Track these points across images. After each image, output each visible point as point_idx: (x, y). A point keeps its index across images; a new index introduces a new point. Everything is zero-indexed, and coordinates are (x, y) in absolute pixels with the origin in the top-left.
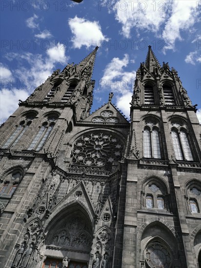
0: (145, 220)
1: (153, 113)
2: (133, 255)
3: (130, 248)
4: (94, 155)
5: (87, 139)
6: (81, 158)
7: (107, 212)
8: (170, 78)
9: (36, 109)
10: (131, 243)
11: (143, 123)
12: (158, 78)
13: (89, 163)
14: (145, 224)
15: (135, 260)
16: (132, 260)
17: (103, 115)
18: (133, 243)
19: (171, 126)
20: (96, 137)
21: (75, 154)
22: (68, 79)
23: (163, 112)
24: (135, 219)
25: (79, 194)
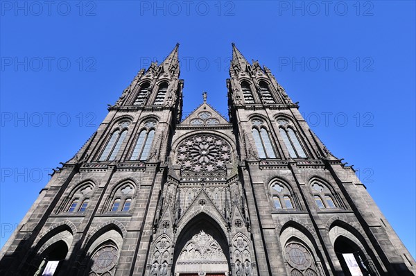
0: (279, 221)
1: (258, 112)
2: (279, 257)
3: (275, 251)
4: (201, 160)
5: (189, 143)
6: (188, 164)
7: (237, 218)
8: (265, 76)
9: (130, 113)
10: (274, 246)
11: (250, 124)
12: (253, 76)
13: (198, 168)
14: (280, 225)
15: (282, 261)
16: (279, 263)
17: (200, 117)
18: (276, 246)
19: (278, 125)
20: (199, 140)
21: (180, 160)
22: (157, 78)
23: (268, 110)
24: (271, 222)
25: (202, 203)
